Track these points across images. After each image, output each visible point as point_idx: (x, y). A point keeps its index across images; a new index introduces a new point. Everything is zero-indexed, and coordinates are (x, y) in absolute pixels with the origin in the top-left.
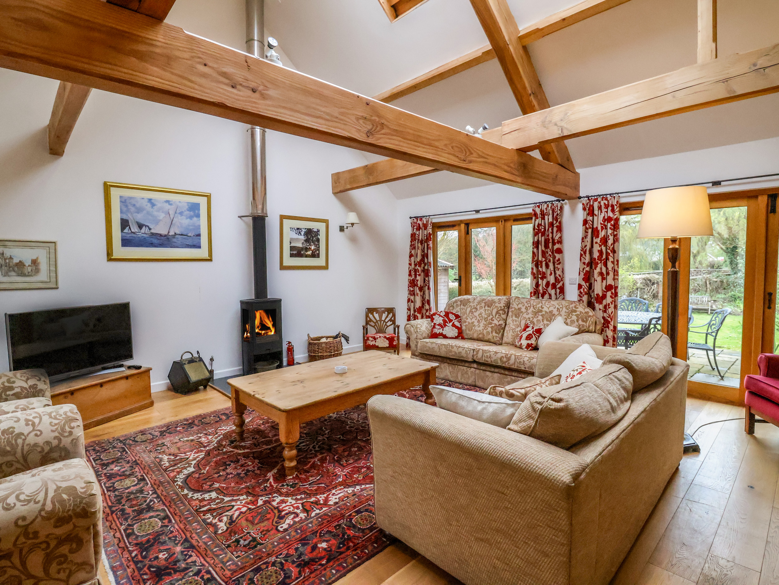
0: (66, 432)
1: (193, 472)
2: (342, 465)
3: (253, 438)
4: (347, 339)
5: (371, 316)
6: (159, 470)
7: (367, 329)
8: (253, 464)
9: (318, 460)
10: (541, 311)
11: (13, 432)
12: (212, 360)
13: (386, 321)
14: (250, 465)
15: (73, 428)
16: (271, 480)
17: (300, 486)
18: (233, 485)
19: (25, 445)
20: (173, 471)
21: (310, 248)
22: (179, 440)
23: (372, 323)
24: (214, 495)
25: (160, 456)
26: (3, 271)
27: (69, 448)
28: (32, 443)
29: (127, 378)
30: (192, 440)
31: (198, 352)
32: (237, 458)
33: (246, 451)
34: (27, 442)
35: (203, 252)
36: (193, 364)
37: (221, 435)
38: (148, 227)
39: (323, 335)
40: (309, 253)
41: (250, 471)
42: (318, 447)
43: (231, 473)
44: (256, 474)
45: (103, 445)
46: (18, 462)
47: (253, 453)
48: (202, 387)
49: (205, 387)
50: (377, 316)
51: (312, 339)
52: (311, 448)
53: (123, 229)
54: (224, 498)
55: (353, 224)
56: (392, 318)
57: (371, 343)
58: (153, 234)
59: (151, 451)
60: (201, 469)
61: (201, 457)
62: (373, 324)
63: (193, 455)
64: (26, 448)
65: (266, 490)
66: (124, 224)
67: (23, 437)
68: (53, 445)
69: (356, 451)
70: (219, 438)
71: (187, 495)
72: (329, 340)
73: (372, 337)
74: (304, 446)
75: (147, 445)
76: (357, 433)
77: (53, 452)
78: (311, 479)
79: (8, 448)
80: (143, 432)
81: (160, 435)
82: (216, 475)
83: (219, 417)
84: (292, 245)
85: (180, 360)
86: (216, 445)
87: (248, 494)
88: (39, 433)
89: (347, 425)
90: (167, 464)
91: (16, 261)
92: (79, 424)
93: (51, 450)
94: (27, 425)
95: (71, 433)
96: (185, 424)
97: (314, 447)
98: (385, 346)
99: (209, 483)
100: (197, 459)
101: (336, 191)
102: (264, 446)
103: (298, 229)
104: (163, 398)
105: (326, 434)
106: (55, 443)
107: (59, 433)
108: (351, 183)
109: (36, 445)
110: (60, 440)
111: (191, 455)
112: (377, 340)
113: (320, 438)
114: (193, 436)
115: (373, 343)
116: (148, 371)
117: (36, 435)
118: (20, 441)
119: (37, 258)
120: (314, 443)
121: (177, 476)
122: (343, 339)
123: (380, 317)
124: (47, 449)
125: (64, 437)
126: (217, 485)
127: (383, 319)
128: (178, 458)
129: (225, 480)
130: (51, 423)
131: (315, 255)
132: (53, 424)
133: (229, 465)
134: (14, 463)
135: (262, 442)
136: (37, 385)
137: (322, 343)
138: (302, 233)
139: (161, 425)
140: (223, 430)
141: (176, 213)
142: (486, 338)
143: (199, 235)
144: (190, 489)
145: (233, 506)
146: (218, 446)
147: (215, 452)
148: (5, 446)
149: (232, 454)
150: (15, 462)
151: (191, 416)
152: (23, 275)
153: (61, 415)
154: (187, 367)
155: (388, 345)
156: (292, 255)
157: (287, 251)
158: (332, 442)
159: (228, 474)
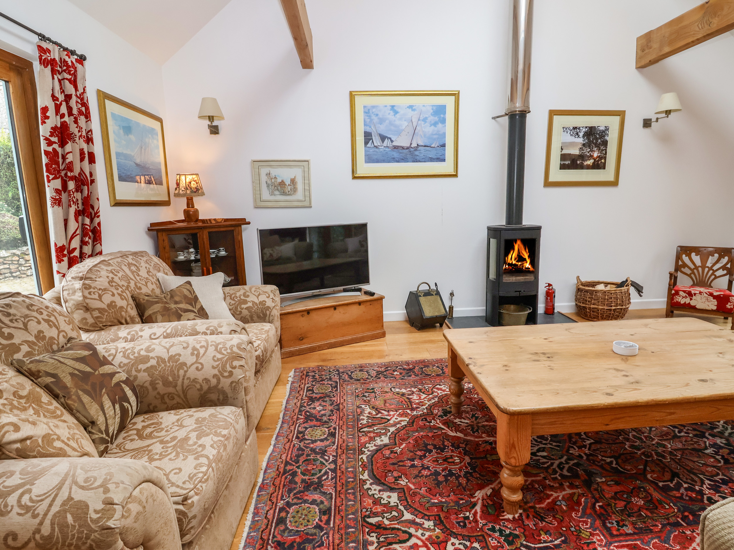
0: (226, 371)
1: (385, 445)
2: (609, 530)
3: (473, 416)
4: (639, 289)
5: (685, 258)
6: (353, 427)
7: (676, 278)
8: (461, 462)
9: (563, 498)
11: (179, 359)
12: (452, 294)
13: (715, 268)
14: (457, 464)
15: (235, 368)
16: (478, 508)
17: (522, 545)
18: (423, 491)
19: (186, 378)
20: (366, 433)
21: (591, 156)
22: (391, 389)
23: (686, 270)
24: (394, 498)
25: (363, 406)
26: (270, 190)
27: (227, 391)
28: (192, 378)
29: (360, 303)
30: (403, 395)
31: (436, 285)
32: (443, 444)
33: (459, 434)
34: (188, 375)
35: (447, 167)
36: (429, 297)
37: (436, 397)
38: (390, 139)
39: (601, 280)
40: (590, 162)
41: (454, 474)
42: (568, 471)
43: (428, 468)
44: (460, 484)
45: (323, 373)
46: (179, 396)
47: (467, 442)
48: (438, 324)
49: (441, 326)
50: (697, 259)
51: (583, 284)
52: (555, 466)
53: (366, 143)
54: (405, 512)
55: (668, 112)
56: (727, 264)
57: (682, 299)
58: (396, 147)
59: (358, 396)
60: (396, 444)
61: (403, 423)
62: (689, 272)
63: (396, 417)
64: (186, 382)
65: (465, 526)
66: (368, 137)
67: (185, 369)
68: (212, 386)
69: (640, 508)
70: (433, 401)
71: (364, 481)
72: (609, 288)
73: (684, 291)
74: (544, 457)
75: (358, 386)
76: (646, 464)
77: (211, 393)
78: (544, 537)
79: (170, 379)
80: (361, 368)
81: (376, 377)
82: (409, 463)
83: (442, 370)
84: (565, 152)
85: (416, 291)
86: (425, 411)
87: (439, 522)
88: (200, 366)
89: (628, 440)
90: (365, 422)
91: (279, 180)
92: (242, 364)
93: (210, 390)
94: (192, 354)
95: (231, 374)
96: (404, 369)
97: (560, 466)
98: (709, 308)
99: (395, 474)
100: (398, 426)
101: (643, 63)
102: (483, 435)
103: (575, 128)
104: (397, 330)
105: (585, 446)
106: (214, 381)
107: (219, 371)
108: (671, 43)
109: (195, 380)
110: (219, 381)
111: (394, 415)
112: (694, 297)
113: (574, 451)
114: (405, 389)
115: (687, 300)
116: (381, 299)
117: (197, 368)
118: (182, 372)
119: (295, 177)
120: (562, 457)
121: (367, 445)
122: (632, 290)
123: (704, 261)
124: (205, 387)
125: (223, 377)
126: (403, 482)
127: (709, 264)
128: (379, 415)
129: (416, 476)
130: (214, 356)
131: (599, 165)
132: (216, 359)
133: (430, 451)
134: (175, 397)
135: (484, 426)
136: (266, 302)
137: (597, 291)
138: (581, 134)
139: (382, 364)
140: (441, 389)
141: (419, 120)
143: (444, 146)
144: (373, 475)
145: (411, 535)
146: (427, 414)
147: (420, 423)
148: (168, 375)
149: (440, 433)
150: (176, 395)
151: (414, 360)
152: (284, 193)
153: (226, 349)
154: (422, 300)
155: (715, 308)
156: (563, 167)
157: (556, 161)
158: (594, 469)
159: (424, 467)
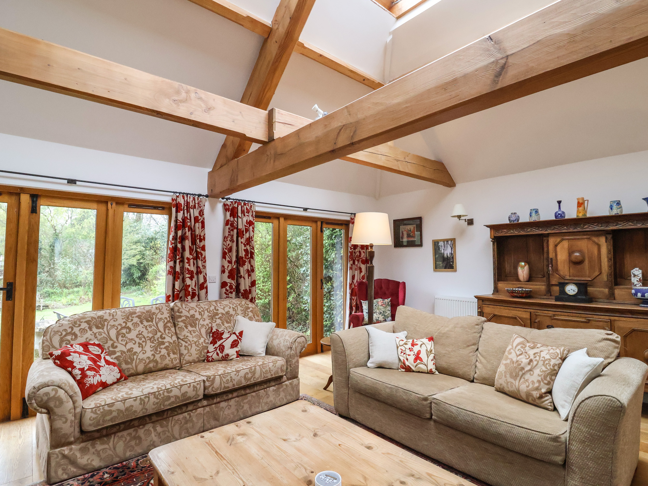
10: (217, 314)
142: (160, 366)
